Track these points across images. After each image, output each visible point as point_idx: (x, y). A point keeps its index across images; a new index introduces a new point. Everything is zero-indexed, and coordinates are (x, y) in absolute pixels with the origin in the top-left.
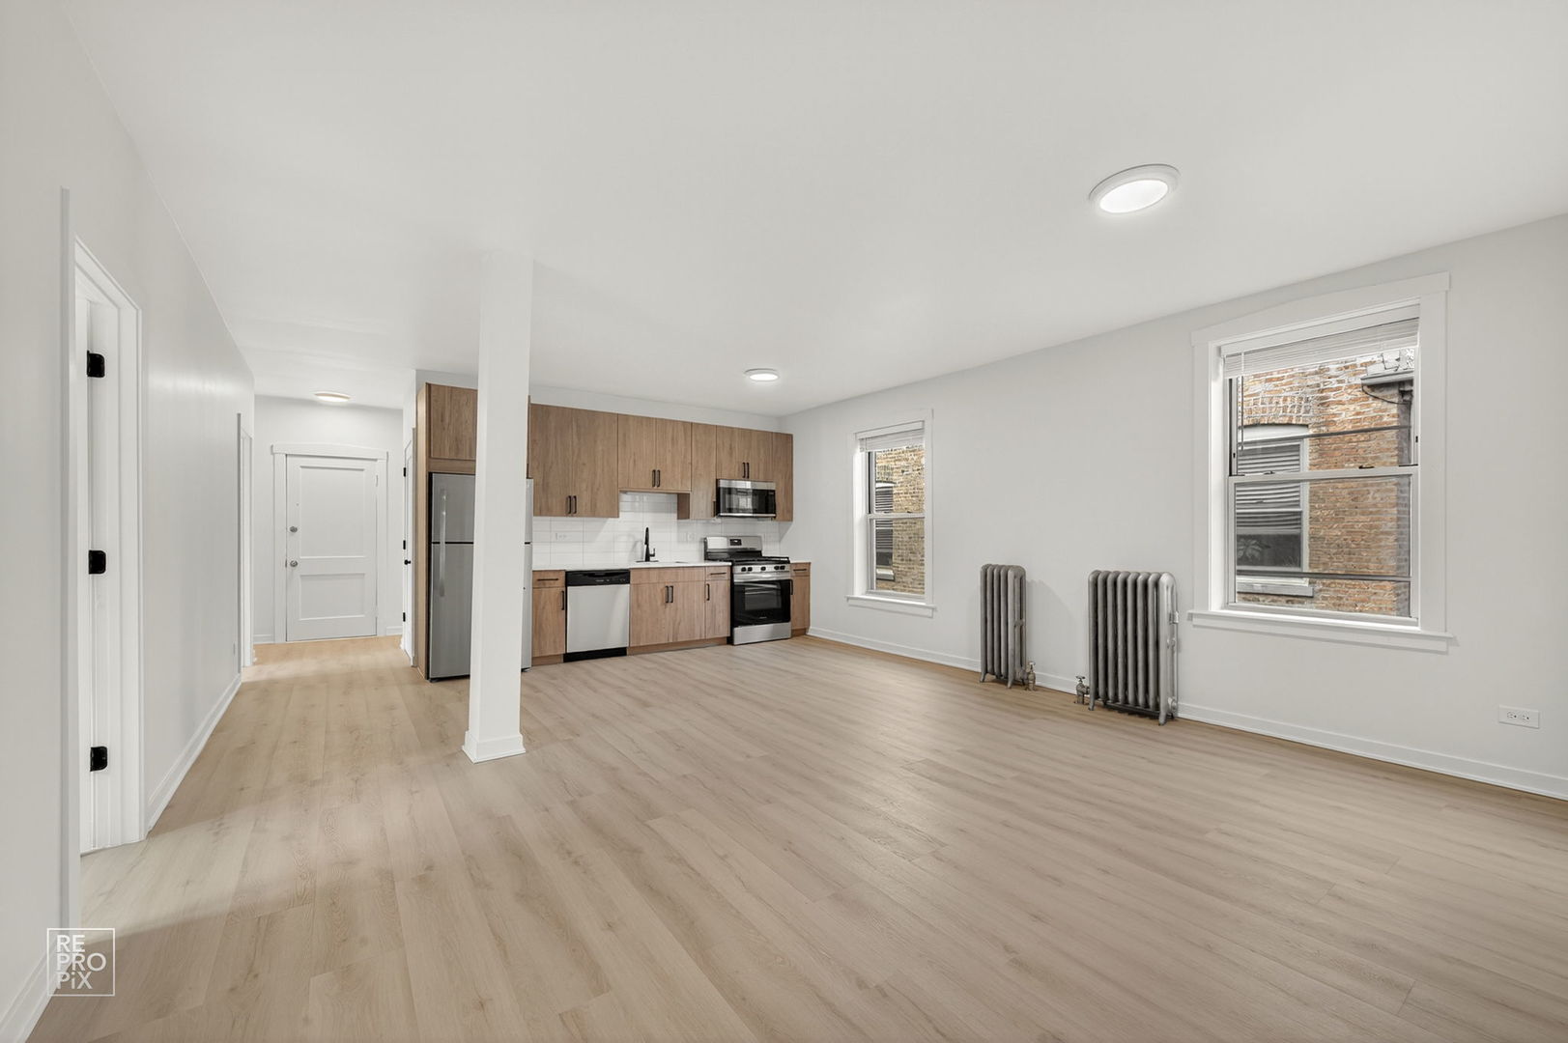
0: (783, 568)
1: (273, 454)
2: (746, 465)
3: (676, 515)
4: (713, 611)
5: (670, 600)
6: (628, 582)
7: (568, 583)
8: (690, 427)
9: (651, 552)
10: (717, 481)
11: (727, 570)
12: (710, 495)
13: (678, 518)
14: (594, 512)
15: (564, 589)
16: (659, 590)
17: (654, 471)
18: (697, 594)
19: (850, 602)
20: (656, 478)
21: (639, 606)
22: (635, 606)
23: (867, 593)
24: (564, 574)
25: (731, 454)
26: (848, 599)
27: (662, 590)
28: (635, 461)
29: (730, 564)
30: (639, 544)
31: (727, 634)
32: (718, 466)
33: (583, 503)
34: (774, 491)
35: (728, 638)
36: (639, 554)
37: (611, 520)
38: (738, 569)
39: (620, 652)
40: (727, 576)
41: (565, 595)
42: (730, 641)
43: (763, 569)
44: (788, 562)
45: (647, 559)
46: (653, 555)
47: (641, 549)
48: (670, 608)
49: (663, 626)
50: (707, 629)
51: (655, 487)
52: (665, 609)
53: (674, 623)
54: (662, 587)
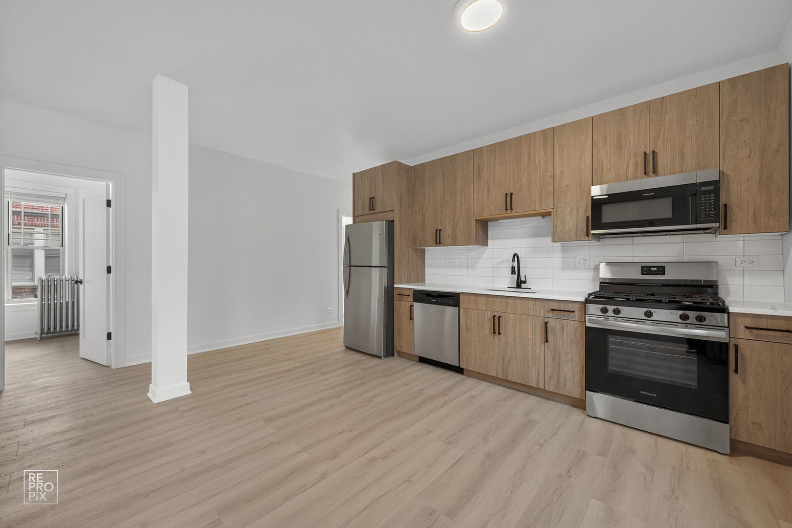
0: (702, 319)
2: (650, 156)
4: (556, 358)
5: (497, 331)
6: (455, 305)
7: (414, 300)
8: (553, 133)
9: (523, 279)
11: (577, 307)
13: (555, 242)
14: (453, 242)
15: (412, 304)
17: (506, 194)
18: (533, 333)
20: (508, 201)
21: (468, 330)
22: (464, 329)
24: (412, 292)
27: (488, 320)
31: (575, 393)
34: (714, 183)
38: (594, 308)
40: (579, 317)
42: (580, 404)
43: (649, 314)
45: (519, 286)
46: (525, 282)
48: (499, 340)
49: (492, 357)
50: (547, 378)
51: (509, 211)
52: (494, 339)
53: (503, 358)
54: (489, 317)
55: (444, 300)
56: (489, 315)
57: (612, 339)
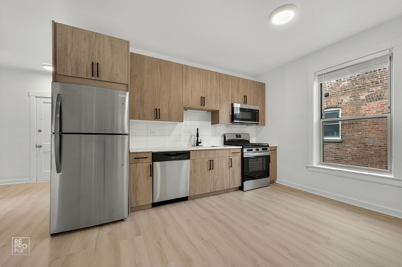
0: (266, 149)
1: (29, 96)
2: (245, 97)
3: (210, 123)
4: (233, 172)
5: (212, 168)
6: (189, 158)
7: (153, 161)
8: (219, 76)
9: (199, 141)
10: (232, 105)
11: (240, 151)
12: (229, 112)
13: (212, 124)
14: (170, 119)
15: (151, 164)
16: (205, 163)
17: (202, 97)
18: (225, 163)
19: (309, 169)
20: (203, 101)
21: (195, 172)
22: (193, 171)
23: (320, 164)
24: (151, 154)
25: (238, 91)
26: (307, 167)
27: (207, 163)
28: (191, 91)
29: (241, 147)
30: (193, 137)
31: (239, 185)
32: (233, 96)
33: (164, 112)
34: (258, 110)
35: (239, 187)
36: (193, 142)
37: (179, 124)
38: (245, 150)
39: (185, 199)
40: (240, 154)
41: (152, 167)
42: (241, 188)
43: (258, 150)
44: (268, 146)
45: (197, 145)
46: (200, 143)
47: (194, 139)
48: (212, 172)
49: (208, 183)
50: (230, 183)
51: (202, 106)
52: (209, 173)
53: (213, 181)
54: (207, 161)
55: (181, 156)
56: (207, 160)
57: (250, 160)
